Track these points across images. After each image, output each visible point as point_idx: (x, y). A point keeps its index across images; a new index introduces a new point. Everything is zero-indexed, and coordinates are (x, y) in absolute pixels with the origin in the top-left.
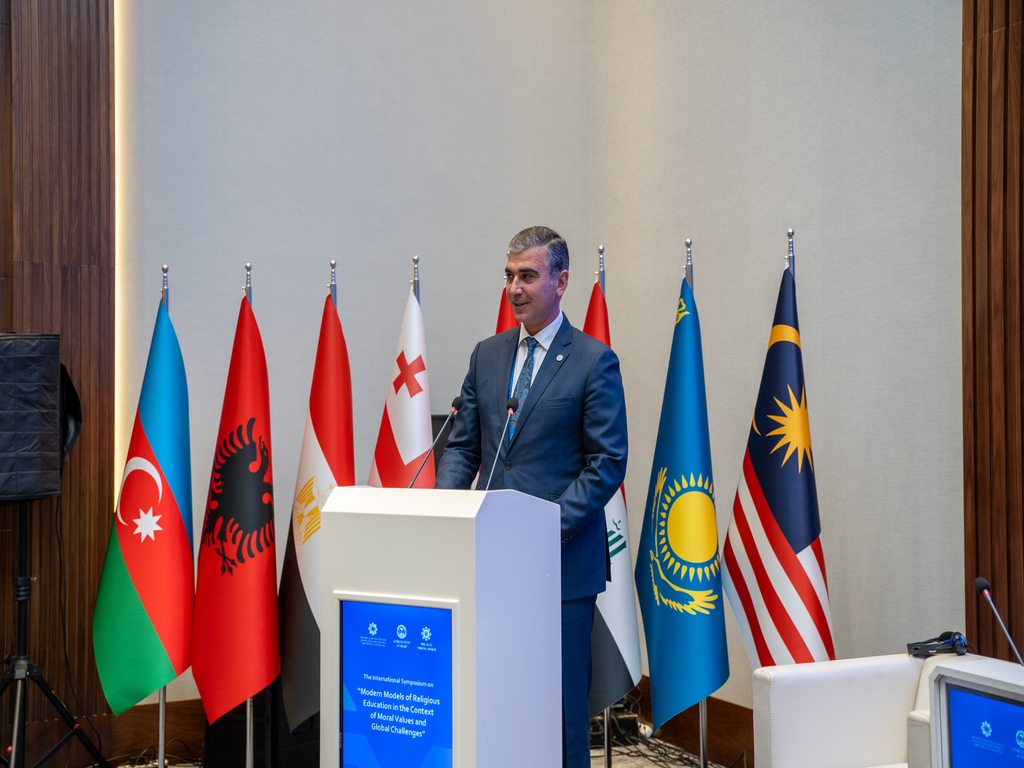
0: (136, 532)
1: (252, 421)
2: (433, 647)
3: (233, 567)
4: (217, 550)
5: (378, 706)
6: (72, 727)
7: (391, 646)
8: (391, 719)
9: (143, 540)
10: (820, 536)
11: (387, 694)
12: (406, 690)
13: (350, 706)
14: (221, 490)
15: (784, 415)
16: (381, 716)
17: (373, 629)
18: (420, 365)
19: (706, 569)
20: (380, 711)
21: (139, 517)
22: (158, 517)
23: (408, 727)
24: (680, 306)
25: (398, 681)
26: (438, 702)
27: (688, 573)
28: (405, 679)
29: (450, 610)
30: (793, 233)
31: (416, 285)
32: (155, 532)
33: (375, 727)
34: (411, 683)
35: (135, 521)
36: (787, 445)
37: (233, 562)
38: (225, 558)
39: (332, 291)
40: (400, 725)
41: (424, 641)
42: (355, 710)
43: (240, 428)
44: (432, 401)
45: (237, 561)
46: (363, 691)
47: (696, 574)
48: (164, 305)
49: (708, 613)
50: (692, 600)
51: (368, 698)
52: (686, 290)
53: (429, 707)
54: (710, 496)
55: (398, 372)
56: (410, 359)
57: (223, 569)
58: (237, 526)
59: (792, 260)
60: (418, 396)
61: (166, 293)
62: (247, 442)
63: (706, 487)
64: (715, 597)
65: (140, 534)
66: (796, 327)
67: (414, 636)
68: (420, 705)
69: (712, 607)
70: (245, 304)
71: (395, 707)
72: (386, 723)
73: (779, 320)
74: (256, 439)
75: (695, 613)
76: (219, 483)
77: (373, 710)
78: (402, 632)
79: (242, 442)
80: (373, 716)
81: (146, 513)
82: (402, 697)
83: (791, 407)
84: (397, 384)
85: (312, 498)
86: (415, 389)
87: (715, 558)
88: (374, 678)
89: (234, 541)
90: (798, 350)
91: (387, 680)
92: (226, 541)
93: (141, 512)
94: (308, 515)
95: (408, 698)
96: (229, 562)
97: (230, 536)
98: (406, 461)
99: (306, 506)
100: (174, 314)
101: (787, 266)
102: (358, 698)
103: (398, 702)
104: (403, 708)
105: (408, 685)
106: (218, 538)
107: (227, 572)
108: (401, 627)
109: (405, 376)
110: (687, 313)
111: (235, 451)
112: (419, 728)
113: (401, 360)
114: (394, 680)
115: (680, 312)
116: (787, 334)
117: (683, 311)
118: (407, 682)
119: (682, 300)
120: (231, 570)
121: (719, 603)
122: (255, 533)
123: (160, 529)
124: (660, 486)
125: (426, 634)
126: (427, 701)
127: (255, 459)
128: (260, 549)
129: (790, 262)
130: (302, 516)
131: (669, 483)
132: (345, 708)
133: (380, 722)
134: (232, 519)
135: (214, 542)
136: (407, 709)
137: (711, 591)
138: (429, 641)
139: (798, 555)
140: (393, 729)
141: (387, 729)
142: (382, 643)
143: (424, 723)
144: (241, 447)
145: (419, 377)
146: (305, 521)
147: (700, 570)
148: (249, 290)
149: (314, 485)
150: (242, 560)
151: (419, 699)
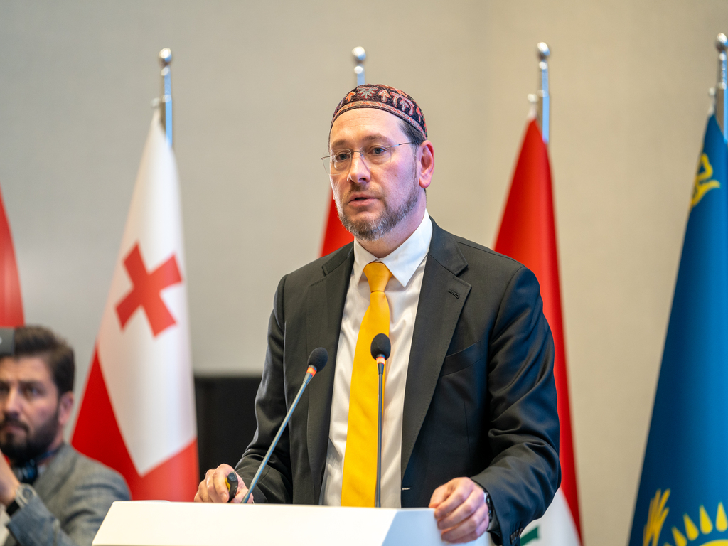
18: (170, 272)
24: (701, 170)
44: (196, 343)
52: (715, 139)
55: (123, 285)
56: (153, 260)
60: (169, 335)
84: (125, 312)
86: (161, 320)
109: (141, 294)
110: (715, 184)
113: (134, 262)
115: (701, 182)
117: (708, 180)
119: (705, 159)
124: (655, 527)
131: (673, 522)
145: (172, 297)
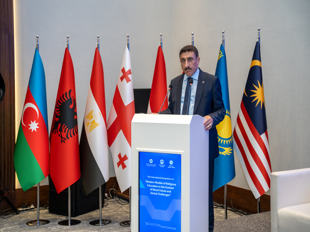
0: (30, 129)
1: (70, 91)
2: (174, 167)
3: (65, 140)
4: (59, 135)
5: (153, 186)
6: (3, 196)
7: (158, 166)
8: (158, 190)
9: (32, 131)
10: (267, 130)
11: (156, 182)
12: (163, 181)
13: (142, 186)
14: (60, 114)
15: (256, 90)
16: (154, 190)
17: (151, 161)
18: (130, 72)
19: (229, 140)
20: (154, 188)
21: (31, 124)
22: (38, 124)
23: (164, 193)
24: (220, 53)
25: (160, 178)
26: (175, 185)
27: (223, 142)
28: (163, 177)
29: (181, 155)
30: (260, 29)
31: (128, 44)
32: (37, 129)
33: (151, 193)
34: (165, 179)
35: (29, 125)
36: (257, 100)
37: (65, 139)
38: (62, 138)
39: (98, 46)
40: (161, 193)
41: (170, 165)
42: (144, 188)
43: (66, 93)
44: (134, 84)
45: (66, 139)
46: (147, 182)
47: (226, 142)
48: (37, 49)
49: (229, 155)
50: (225, 150)
51: (149, 184)
52: (222, 48)
53: (172, 186)
54: (230, 116)
55: (122, 74)
56: (127, 70)
57: (62, 141)
58: (66, 127)
59: (259, 38)
60: (130, 83)
61: (38, 45)
62: (69, 98)
63: (229, 114)
64: (232, 150)
65: (31, 129)
66: (260, 60)
67: (167, 163)
68: (169, 186)
69: (231, 153)
70: (67, 50)
71: (159, 187)
72: (156, 192)
73: (254, 58)
74: (72, 97)
75: (225, 155)
76: (59, 112)
77: (151, 188)
78: (162, 162)
79: (67, 98)
80: (151, 190)
81: (33, 122)
82: (162, 183)
83: (258, 87)
84: (122, 79)
85: (92, 117)
86: (128, 80)
87: (231, 137)
88: (151, 177)
89: (65, 132)
90: (260, 68)
91: (156, 178)
92: (62, 132)
93: (32, 122)
94: (91, 123)
95: (164, 184)
96: (63, 139)
97: (63, 130)
98: (126, 105)
99: (90, 120)
100: (41, 53)
101: (258, 40)
102: (145, 184)
103: (160, 185)
104: (162, 187)
105: (164, 179)
106: (59, 131)
107: (63, 142)
108: (162, 160)
109: (125, 76)
110: (222, 56)
111: (65, 101)
112: (168, 193)
113: (123, 70)
114: (159, 178)
115: (220, 55)
116: (257, 63)
117: (221, 55)
118: (164, 178)
119: (221, 51)
120: (64, 142)
121: (232, 151)
122: (72, 129)
123: (38, 127)
125: (171, 162)
126: (171, 184)
127: (72, 104)
128: (74, 134)
129: (258, 39)
130: (88, 123)
132: (140, 187)
133: (153, 192)
134: (64, 124)
135: (58, 132)
136: (164, 187)
137: (230, 148)
138: (172, 165)
139: (261, 136)
140: (159, 194)
141: (156, 194)
142: (154, 166)
143: (170, 192)
144: (67, 99)
145: (130, 76)
146: (90, 125)
147: (227, 141)
148: (68, 45)
149: (93, 113)
150: (68, 138)
151: (168, 184)
